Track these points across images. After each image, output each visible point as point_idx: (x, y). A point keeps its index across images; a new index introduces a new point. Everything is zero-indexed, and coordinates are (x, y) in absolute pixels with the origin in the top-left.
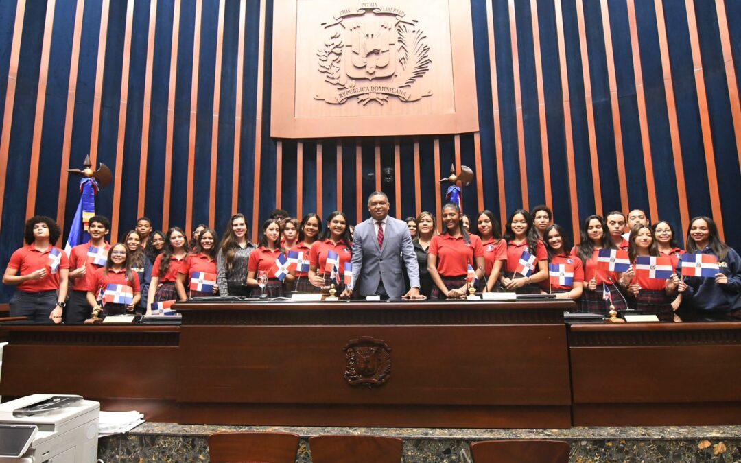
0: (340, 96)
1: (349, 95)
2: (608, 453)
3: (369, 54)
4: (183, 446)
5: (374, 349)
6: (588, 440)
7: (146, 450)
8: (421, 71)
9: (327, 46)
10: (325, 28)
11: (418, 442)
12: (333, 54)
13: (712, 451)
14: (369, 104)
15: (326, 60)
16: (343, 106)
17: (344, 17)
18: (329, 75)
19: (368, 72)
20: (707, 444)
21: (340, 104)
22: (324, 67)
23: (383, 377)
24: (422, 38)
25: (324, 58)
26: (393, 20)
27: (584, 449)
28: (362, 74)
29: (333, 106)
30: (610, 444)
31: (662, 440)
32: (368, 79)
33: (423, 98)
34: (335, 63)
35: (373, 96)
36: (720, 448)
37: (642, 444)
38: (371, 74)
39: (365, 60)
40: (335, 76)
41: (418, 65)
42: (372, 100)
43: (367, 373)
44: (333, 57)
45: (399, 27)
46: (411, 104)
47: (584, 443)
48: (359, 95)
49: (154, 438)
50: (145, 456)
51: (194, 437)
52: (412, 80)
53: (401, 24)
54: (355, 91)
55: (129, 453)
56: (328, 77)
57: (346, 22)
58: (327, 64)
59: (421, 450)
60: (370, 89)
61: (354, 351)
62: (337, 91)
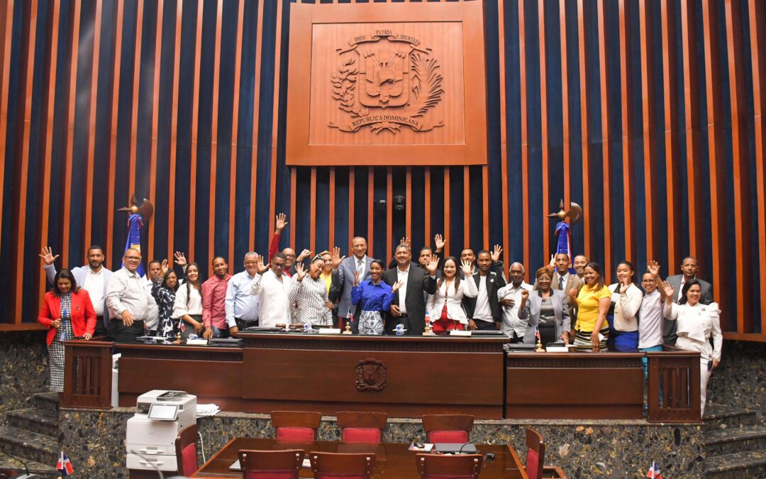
0: (354, 124)
1: (363, 124)
2: (520, 433)
3: (382, 84)
4: (251, 425)
5: (375, 367)
6: (508, 425)
7: (227, 427)
8: (434, 101)
9: (341, 73)
10: (340, 54)
11: (402, 425)
12: (347, 82)
13: (585, 433)
14: (381, 133)
15: (340, 87)
16: (356, 134)
17: (358, 44)
18: (343, 103)
19: (381, 101)
20: (582, 428)
21: (353, 132)
22: (338, 94)
23: (381, 385)
24: (436, 67)
25: (338, 85)
26: (407, 49)
27: (506, 430)
28: (375, 102)
29: (347, 135)
30: (522, 428)
31: (554, 425)
32: (381, 107)
33: (435, 129)
34: (349, 91)
35: (386, 125)
36: (589, 430)
37: (542, 428)
38: (385, 103)
39: (379, 89)
40: (349, 103)
41: (430, 95)
42: (384, 129)
43: (370, 382)
44: (347, 84)
45: (413, 55)
46: (423, 134)
47: (506, 427)
48: (372, 124)
49: (231, 420)
50: (226, 431)
51: (257, 419)
52: (424, 110)
53: (415, 53)
54: (368, 119)
55: (216, 429)
56: (342, 104)
57: (361, 49)
58: (341, 91)
59: (403, 430)
60: (383, 118)
61: (362, 368)
62: (351, 118)
